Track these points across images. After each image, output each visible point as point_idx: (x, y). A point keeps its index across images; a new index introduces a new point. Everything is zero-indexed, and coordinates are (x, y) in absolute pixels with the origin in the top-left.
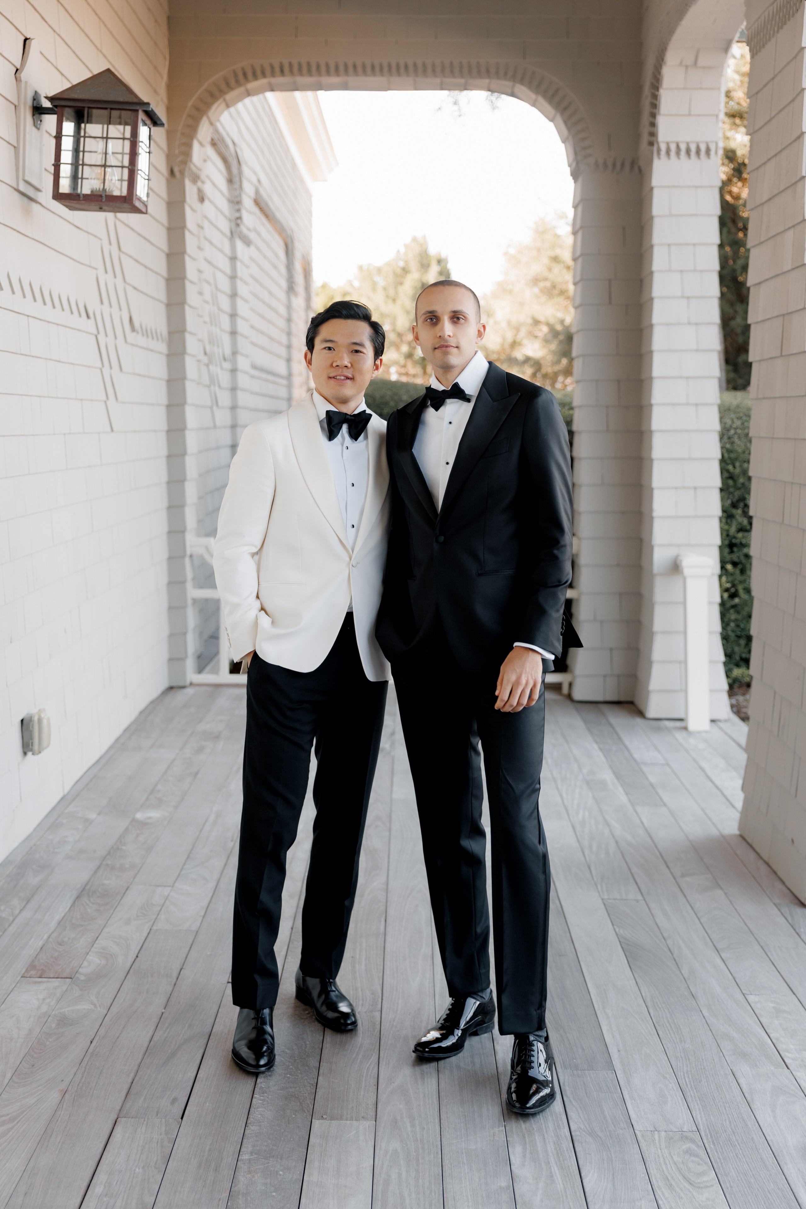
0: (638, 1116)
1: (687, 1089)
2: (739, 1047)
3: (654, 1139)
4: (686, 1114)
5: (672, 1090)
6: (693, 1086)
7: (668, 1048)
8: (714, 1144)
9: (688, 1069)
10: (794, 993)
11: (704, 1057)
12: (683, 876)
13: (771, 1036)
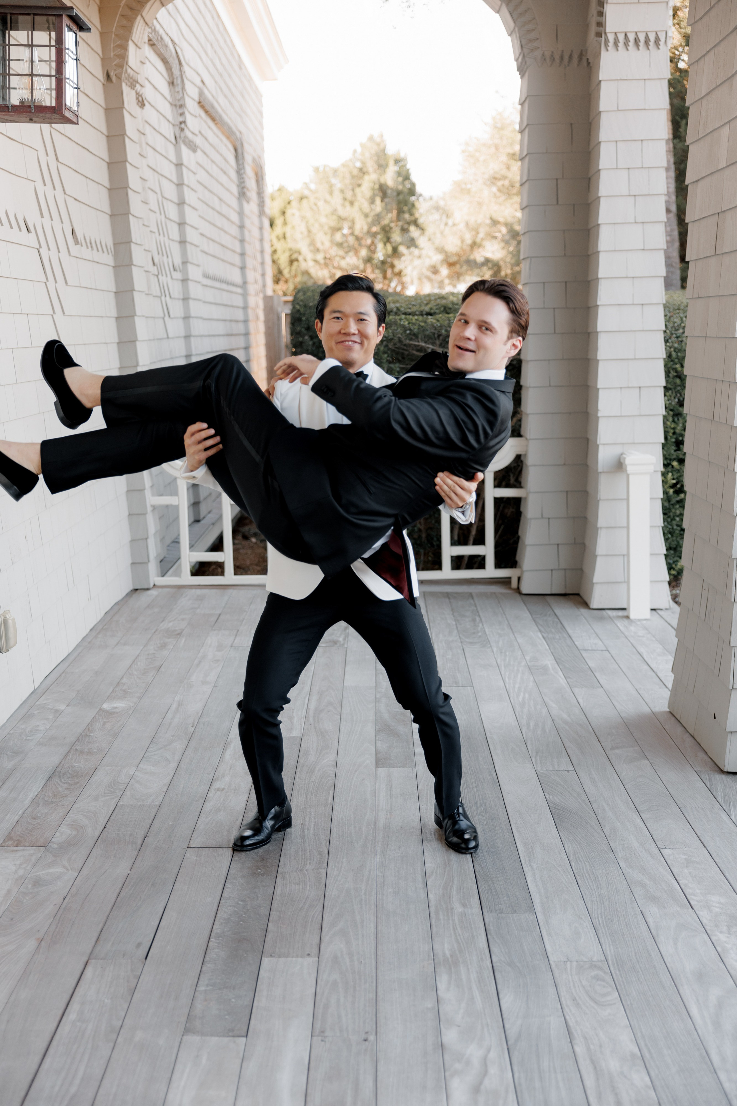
0: (553, 950)
1: (600, 927)
2: (651, 892)
3: (567, 967)
4: (596, 947)
5: (586, 928)
6: (605, 925)
7: (585, 894)
8: (619, 971)
9: (603, 911)
10: (705, 847)
11: (617, 901)
12: (613, 748)
13: (680, 882)
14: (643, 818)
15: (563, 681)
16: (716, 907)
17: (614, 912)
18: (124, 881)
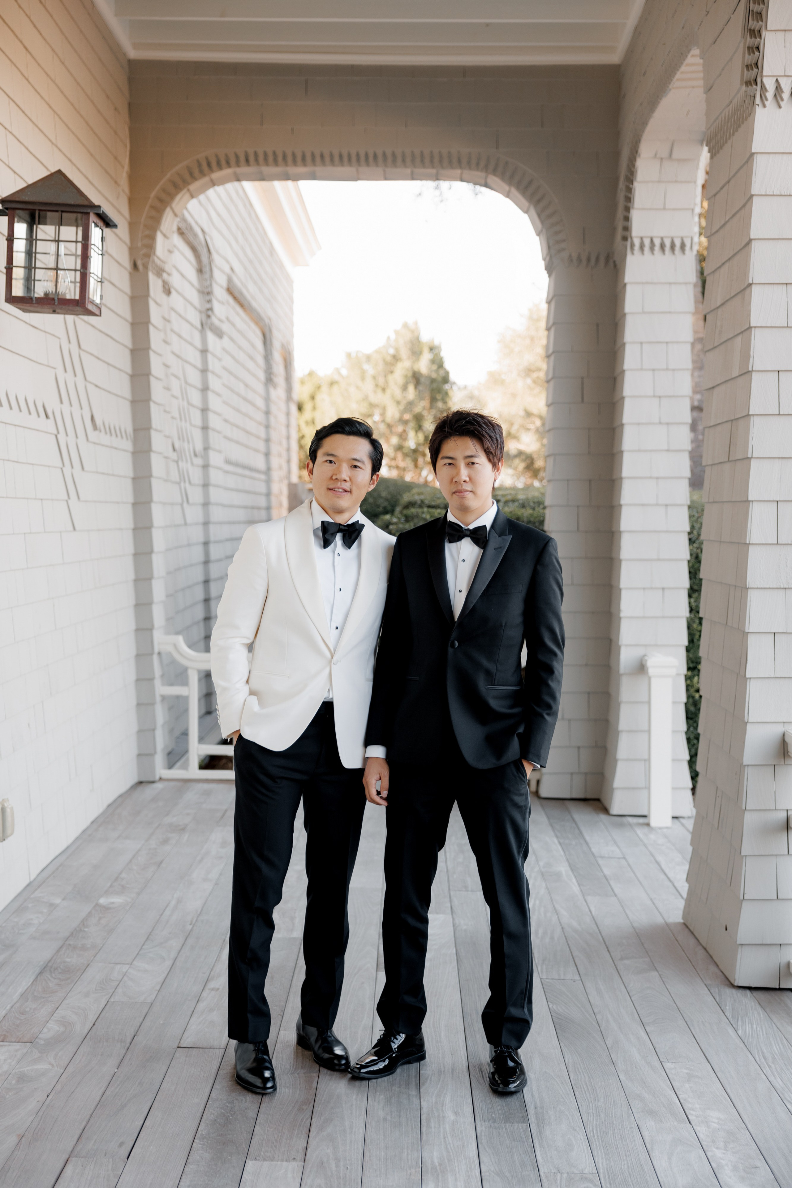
0: (544, 1160)
1: (594, 1140)
2: (648, 1105)
3: (557, 1179)
4: (589, 1159)
5: (580, 1140)
6: (599, 1137)
7: (582, 1106)
8: (610, 1184)
9: (598, 1123)
10: (709, 1062)
11: (614, 1114)
12: (622, 959)
13: (680, 1097)
14: (647, 1031)
15: (576, 889)
16: (714, 1122)
17: (610, 1125)
18: (110, 1080)
